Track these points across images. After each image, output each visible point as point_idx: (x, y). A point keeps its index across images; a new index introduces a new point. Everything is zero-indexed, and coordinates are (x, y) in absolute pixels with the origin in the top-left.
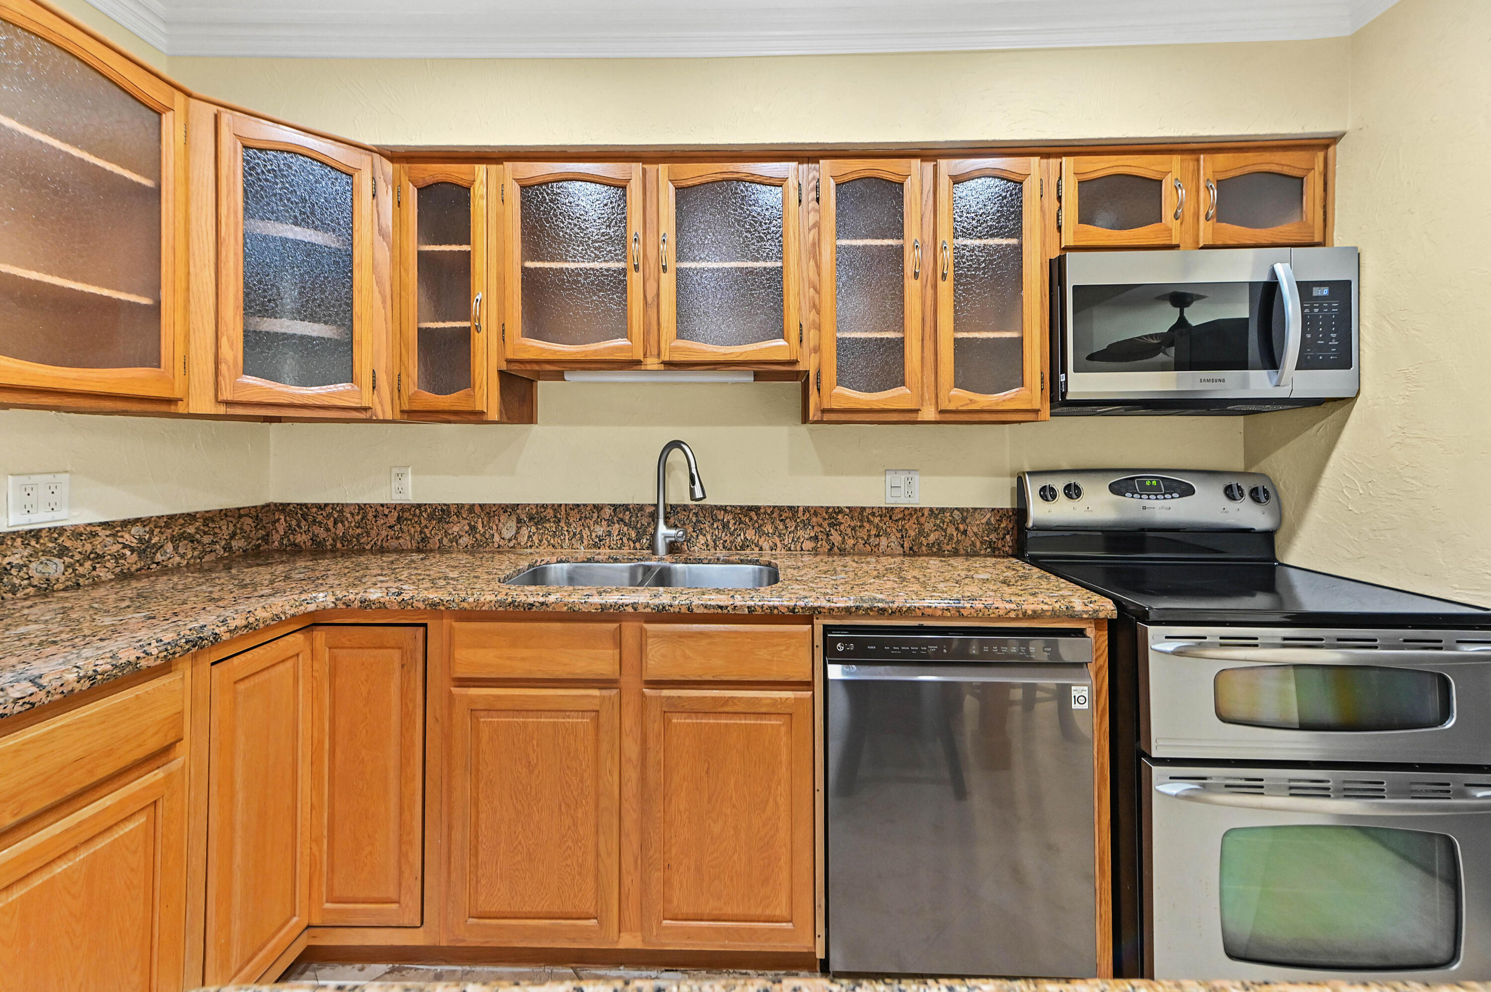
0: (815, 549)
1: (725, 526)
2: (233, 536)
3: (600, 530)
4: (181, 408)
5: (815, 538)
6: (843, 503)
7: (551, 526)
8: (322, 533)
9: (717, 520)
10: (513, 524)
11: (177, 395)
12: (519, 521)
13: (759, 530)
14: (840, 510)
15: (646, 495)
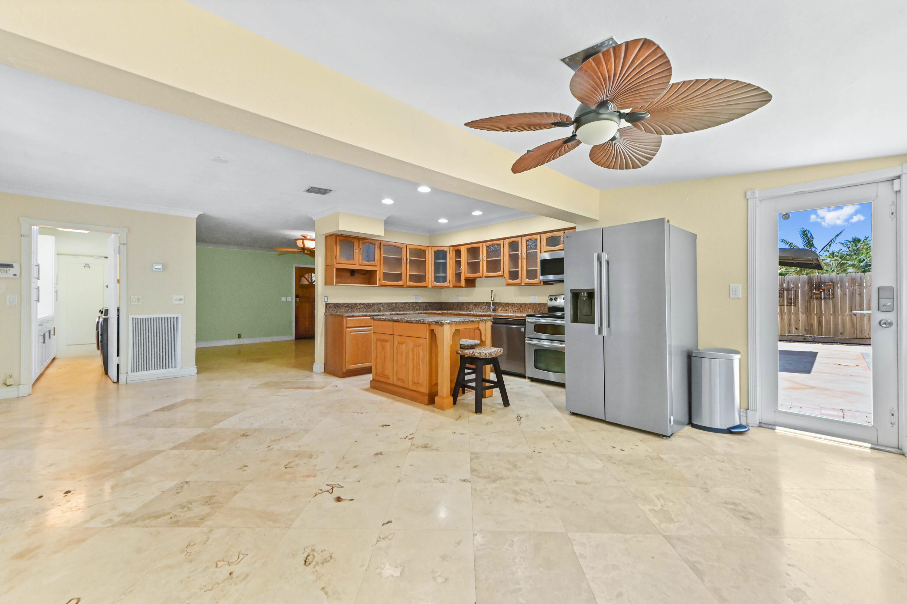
0: (518, 311)
1: (503, 306)
2: (437, 306)
3: (484, 307)
4: (428, 287)
5: (518, 309)
6: (523, 302)
7: (477, 306)
8: (448, 307)
9: (502, 305)
10: (472, 306)
11: (427, 285)
12: (473, 305)
13: (508, 307)
14: (522, 304)
15: (490, 301)
